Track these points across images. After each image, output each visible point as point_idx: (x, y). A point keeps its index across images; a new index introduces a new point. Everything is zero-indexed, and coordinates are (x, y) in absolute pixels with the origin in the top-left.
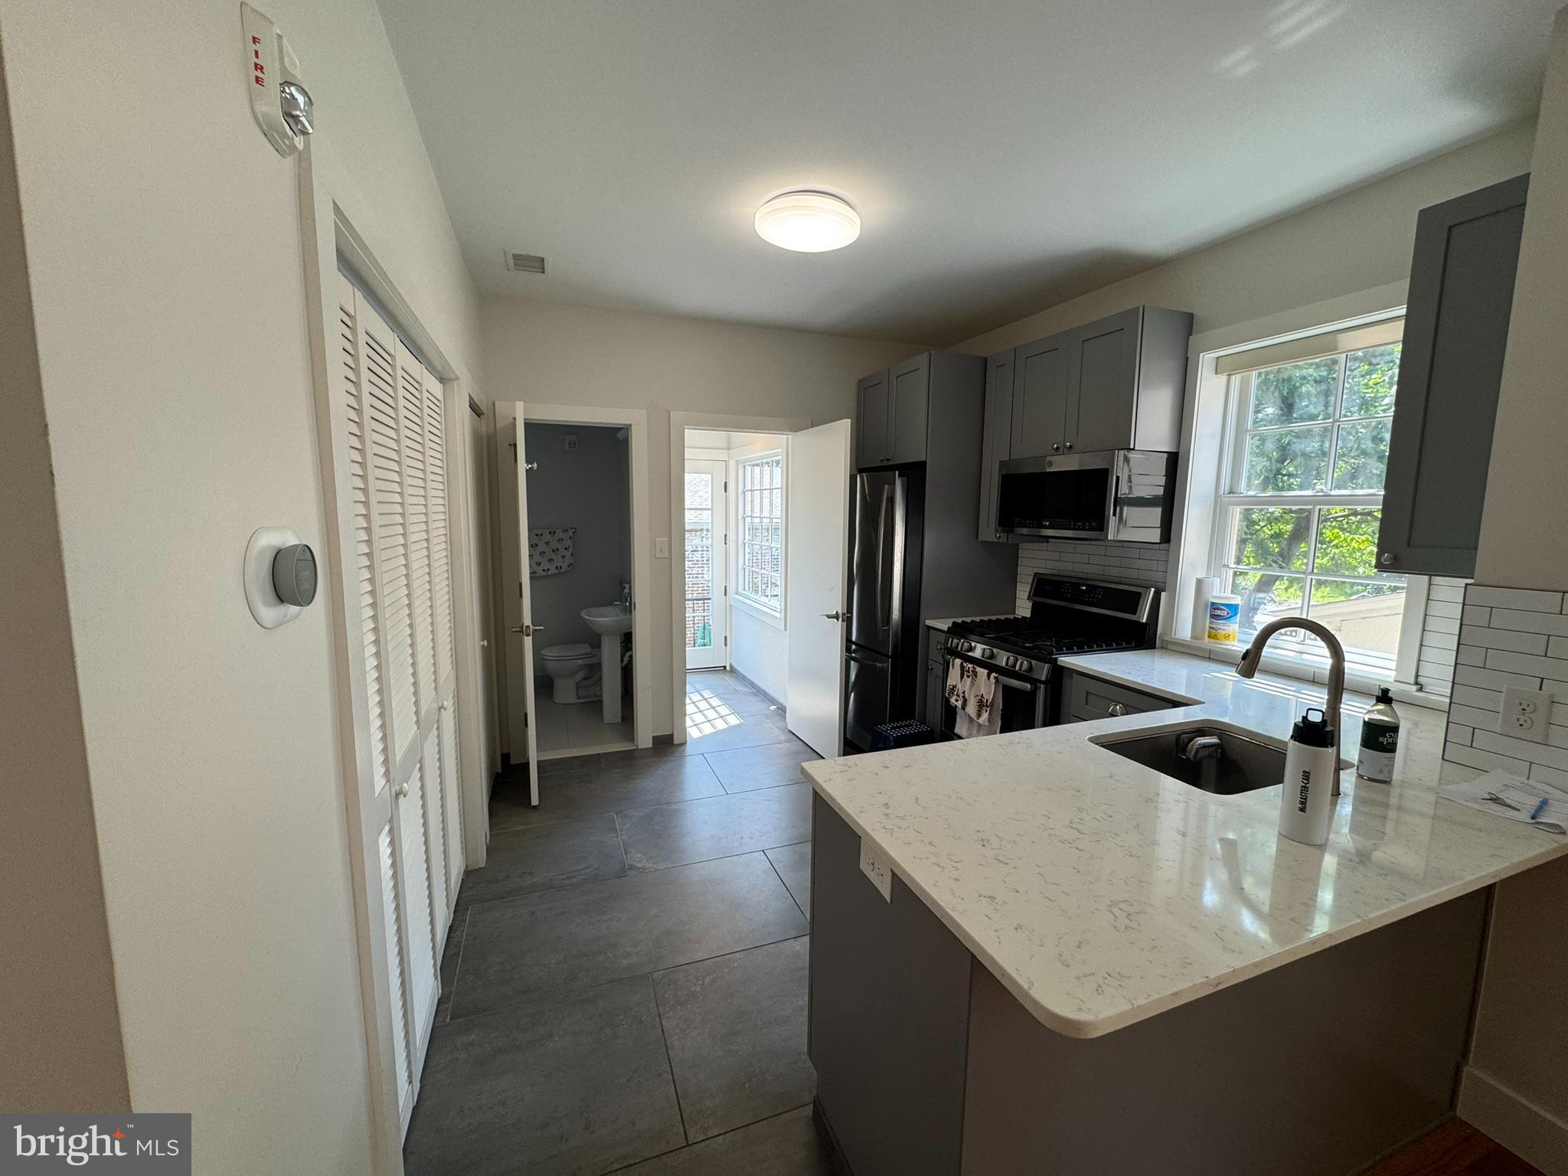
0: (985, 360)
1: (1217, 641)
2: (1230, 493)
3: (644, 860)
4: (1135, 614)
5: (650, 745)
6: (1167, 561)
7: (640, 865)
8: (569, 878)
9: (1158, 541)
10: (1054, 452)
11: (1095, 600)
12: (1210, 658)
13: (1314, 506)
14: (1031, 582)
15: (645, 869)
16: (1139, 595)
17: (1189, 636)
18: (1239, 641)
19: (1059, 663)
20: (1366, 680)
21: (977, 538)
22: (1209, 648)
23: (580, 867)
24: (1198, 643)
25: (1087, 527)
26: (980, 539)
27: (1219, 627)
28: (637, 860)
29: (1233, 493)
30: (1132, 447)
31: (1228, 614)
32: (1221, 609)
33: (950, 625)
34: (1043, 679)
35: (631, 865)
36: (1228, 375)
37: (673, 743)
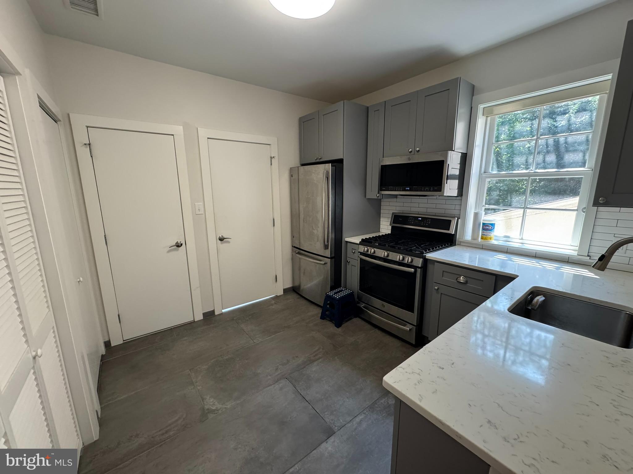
0: (368, 108)
1: (487, 240)
2: (484, 173)
3: (216, 403)
4: (449, 230)
5: (202, 318)
6: (461, 205)
7: (214, 408)
8: (166, 432)
9: (456, 195)
10: (409, 153)
11: (427, 224)
12: (482, 248)
13: (529, 177)
14: (391, 217)
15: (218, 410)
16: (450, 221)
17: (470, 238)
18: (495, 240)
19: (426, 258)
20: (564, 255)
21: (365, 196)
22: (482, 244)
23: (174, 420)
24: (475, 242)
25: (431, 190)
26: (367, 198)
27: (488, 234)
28: (212, 403)
29: (486, 173)
30: (453, 150)
31: (492, 228)
32: (488, 226)
33: (361, 241)
34: (420, 266)
35: (208, 409)
36: (487, 117)
37: (215, 315)
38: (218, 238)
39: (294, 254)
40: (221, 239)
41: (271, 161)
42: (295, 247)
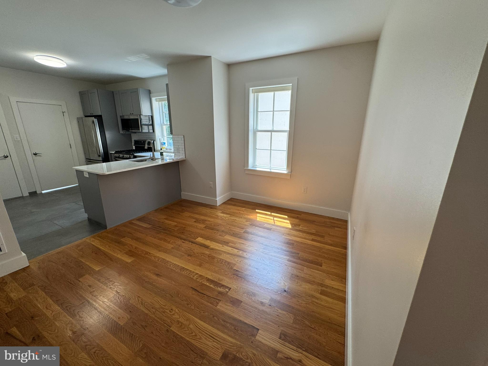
0: (113, 92)
2: (163, 123)
4: (150, 146)
5: (28, 195)
6: (155, 136)
9: (152, 132)
10: (130, 114)
14: (134, 142)
16: (150, 142)
19: (134, 155)
21: (120, 132)
27: (163, 146)
30: (142, 114)
33: (115, 152)
36: (159, 102)
37: (37, 193)
38: (32, 153)
39: (87, 162)
40: (35, 154)
41: (63, 114)
42: (87, 159)
